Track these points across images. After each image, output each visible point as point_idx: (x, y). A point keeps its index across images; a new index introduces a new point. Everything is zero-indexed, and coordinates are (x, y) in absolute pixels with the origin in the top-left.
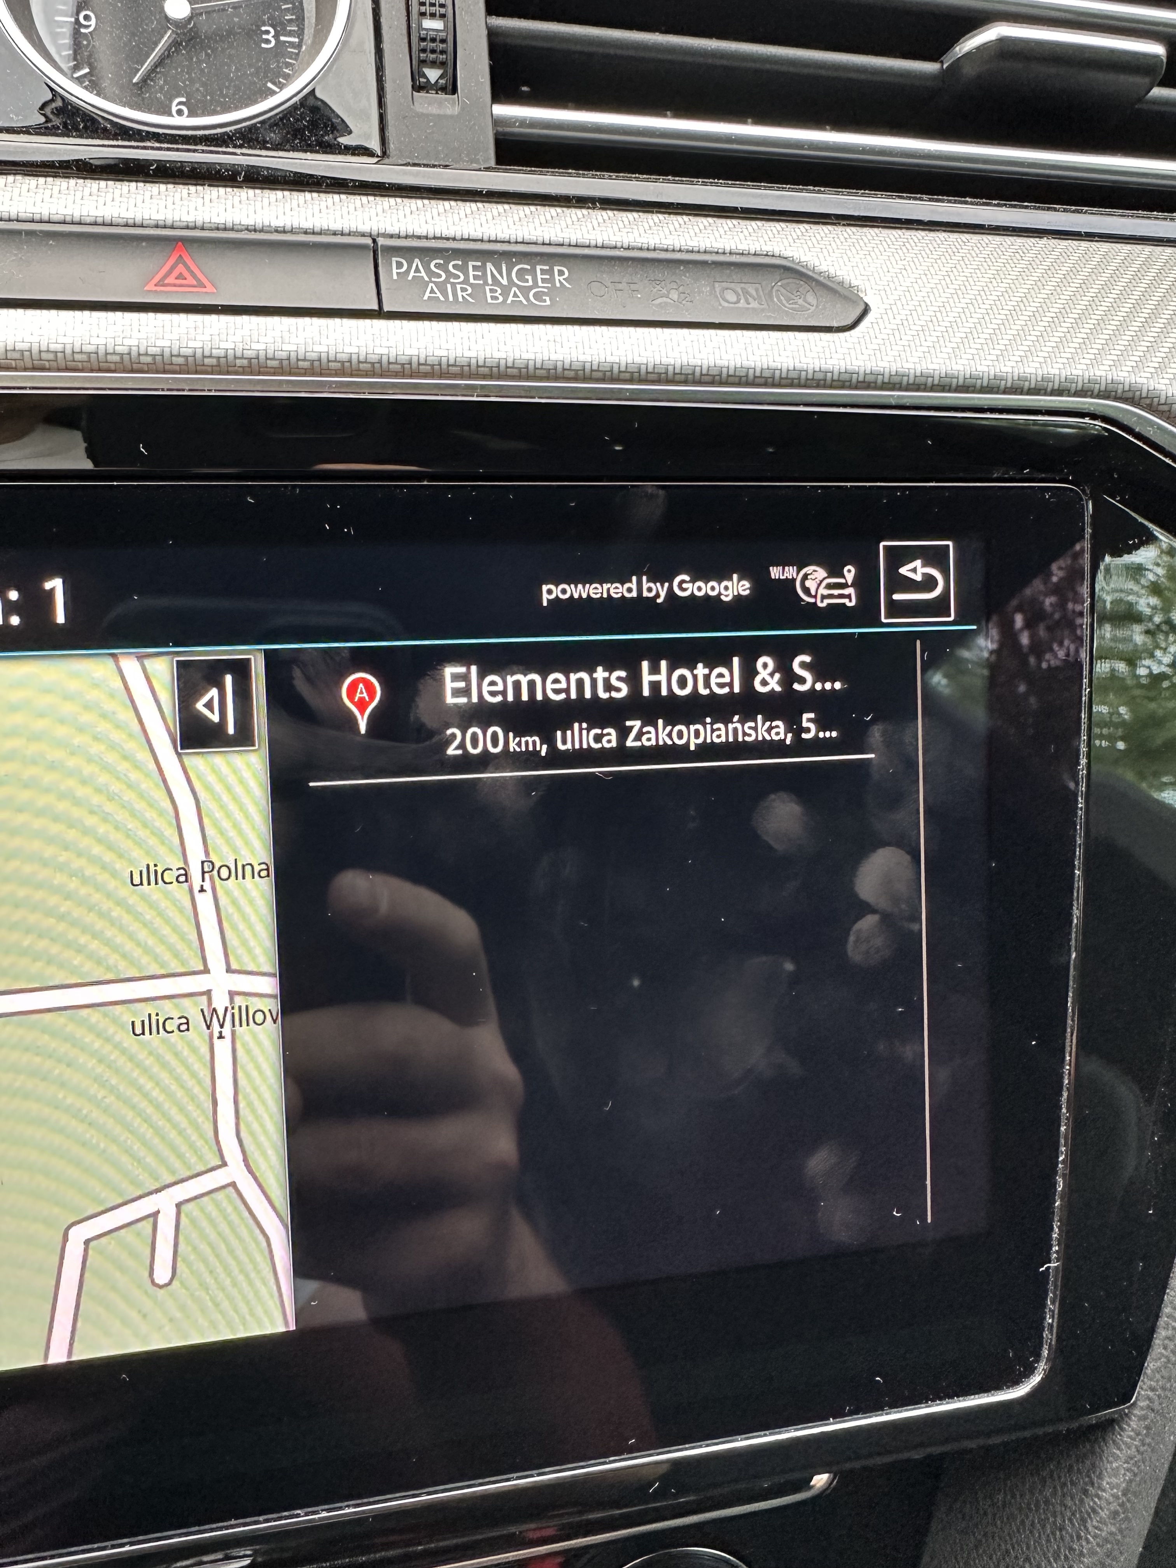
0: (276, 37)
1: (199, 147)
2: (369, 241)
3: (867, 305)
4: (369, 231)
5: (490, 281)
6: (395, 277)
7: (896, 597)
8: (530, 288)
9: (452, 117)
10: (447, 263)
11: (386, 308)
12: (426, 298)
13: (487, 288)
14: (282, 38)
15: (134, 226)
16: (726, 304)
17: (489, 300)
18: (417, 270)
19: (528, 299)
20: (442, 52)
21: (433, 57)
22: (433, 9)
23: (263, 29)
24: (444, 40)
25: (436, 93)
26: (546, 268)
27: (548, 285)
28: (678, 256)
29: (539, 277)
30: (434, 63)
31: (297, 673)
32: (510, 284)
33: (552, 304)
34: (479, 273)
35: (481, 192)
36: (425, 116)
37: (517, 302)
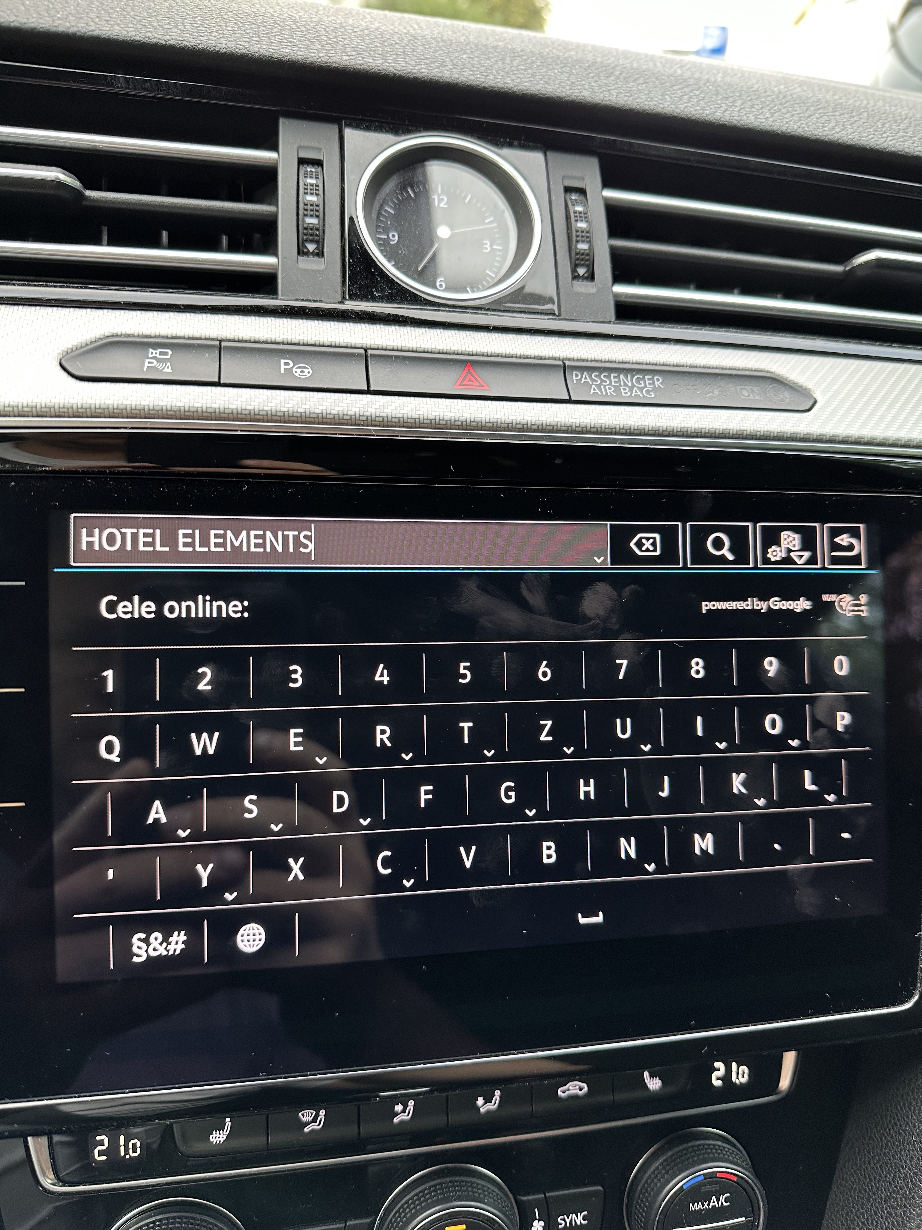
0: (491, 246)
1: (468, 311)
2: (560, 363)
3: (815, 399)
4: (558, 357)
5: (622, 384)
6: (575, 382)
7: (833, 554)
8: (643, 388)
9: (592, 294)
10: (600, 374)
11: (573, 399)
12: (591, 393)
13: (622, 388)
14: (494, 247)
16: (743, 397)
17: (623, 395)
18: (586, 378)
19: (643, 394)
20: (587, 260)
21: (582, 262)
22: (583, 239)
23: (484, 242)
24: (588, 255)
25: (583, 281)
26: (651, 377)
27: (652, 386)
28: (717, 371)
29: (647, 382)
30: (582, 265)
31: (523, 585)
32: (633, 386)
33: (655, 397)
34: (617, 380)
35: (612, 335)
36: (579, 294)
37: (637, 395)
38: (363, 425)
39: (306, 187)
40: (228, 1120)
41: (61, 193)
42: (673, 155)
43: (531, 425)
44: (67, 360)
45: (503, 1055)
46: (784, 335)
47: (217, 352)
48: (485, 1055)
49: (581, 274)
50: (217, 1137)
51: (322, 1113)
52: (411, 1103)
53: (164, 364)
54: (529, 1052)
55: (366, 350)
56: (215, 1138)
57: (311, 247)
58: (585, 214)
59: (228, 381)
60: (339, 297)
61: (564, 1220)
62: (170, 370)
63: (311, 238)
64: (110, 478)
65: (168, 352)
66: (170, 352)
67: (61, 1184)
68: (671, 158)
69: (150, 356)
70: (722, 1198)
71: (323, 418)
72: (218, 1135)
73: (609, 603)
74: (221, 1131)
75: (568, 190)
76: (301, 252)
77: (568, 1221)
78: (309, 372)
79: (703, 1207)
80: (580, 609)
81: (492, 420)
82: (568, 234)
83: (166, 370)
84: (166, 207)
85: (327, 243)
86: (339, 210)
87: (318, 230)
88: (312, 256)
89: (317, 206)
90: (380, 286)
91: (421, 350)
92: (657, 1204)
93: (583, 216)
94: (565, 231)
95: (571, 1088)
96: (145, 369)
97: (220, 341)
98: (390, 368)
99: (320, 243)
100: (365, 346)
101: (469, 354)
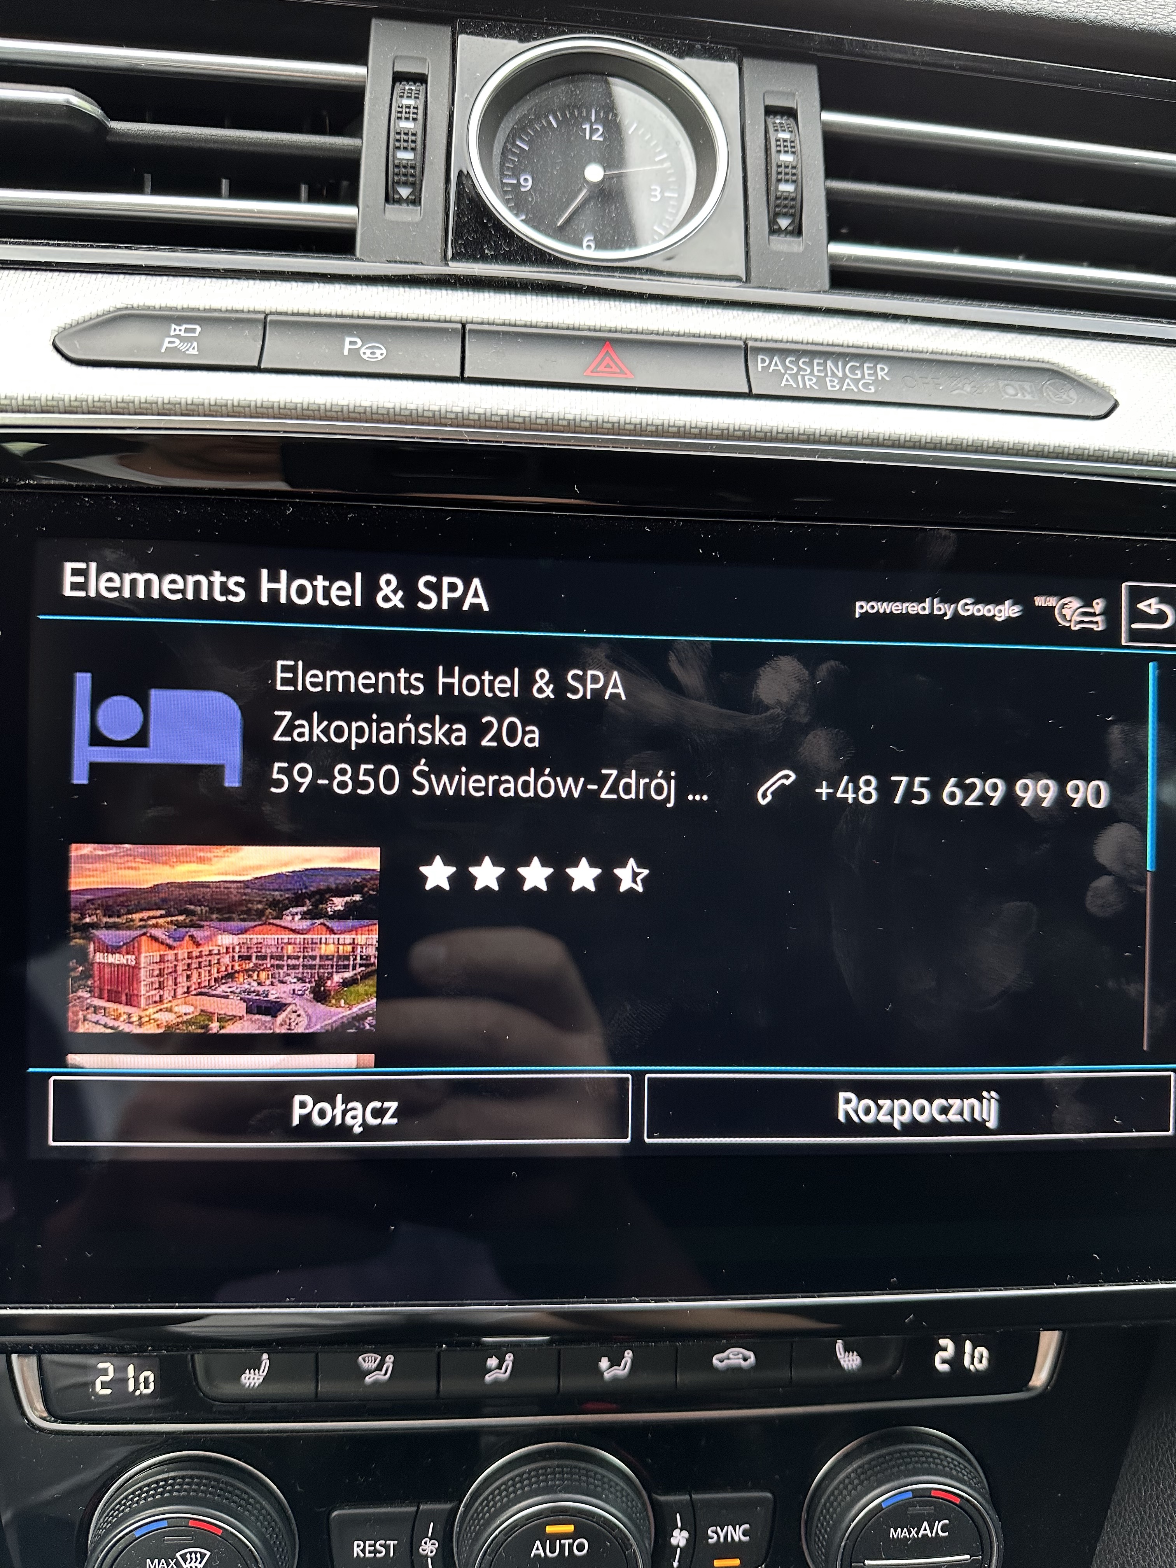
0: (662, 192)
1: (616, 274)
2: (741, 343)
3: (1116, 401)
4: (739, 336)
5: (829, 373)
6: (760, 369)
7: (1133, 626)
8: (860, 380)
9: (798, 254)
10: (798, 360)
11: (754, 392)
12: (783, 385)
13: (828, 379)
14: (667, 194)
15: (574, 329)
16: (1007, 396)
17: (829, 388)
18: (776, 364)
19: (858, 388)
20: (792, 207)
21: (785, 210)
22: (787, 177)
23: (653, 187)
24: (793, 199)
25: (786, 236)
26: (872, 365)
27: (873, 378)
28: (971, 360)
29: (866, 372)
30: (785, 215)
31: (672, 657)
32: (845, 376)
33: (875, 392)
34: (822, 368)
35: (821, 309)
36: (778, 254)
37: (850, 389)
38: (451, 426)
39: (400, 110)
40: (265, 1356)
41: (75, 123)
42: (927, 59)
43: (691, 427)
44: (60, 340)
45: (619, 1302)
46: (1078, 312)
47: (261, 328)
48: (595, 1299)
49: (783, 228)
50: (251, 1378)
51: (390, 1359)
52: (509, 1358)
53: (190, 344)
54: (656, 1301)
55: (464, 326)
56: (249, 1379)
57: (405, 192)
58: (793, 142)
59: (270, 366)
60: (439, 257)
61: (716, 1532)
62: (195, 352)
63: (404, 179)
64: (113, 496)
65: (195, 329)
66: (198, 329)
67: (53, 1419)
68: (924, 64)
69: (172, 333)
70: (938, 1526)
71: (395, 415)
72: (252, 1376)
73: (796, 686)
74: (257, 1371)
75: (770, 111)
76: (390, 198)
77: (722, 1535)
78: (382, 354)
79: (909, 1535)
80: (753, 693)
81: (634, 421)
82: (767, 170)
83: (191, 351)
84: (215, 141)
85: (425, 186)
86: (445, 141)
87: (413, 167)
88: (405, 205)
89: (414, 134)
90: (495, 242)
91: (543, 324)
92: (844, 1525)
93: (790, 147)
94: (763, 167)
95: (731, 1356)
96: (163, 351)
97: (267, 315)
98: (495, 348)
99: (416, 186)
100: (464, 320)
101: (610, 331)
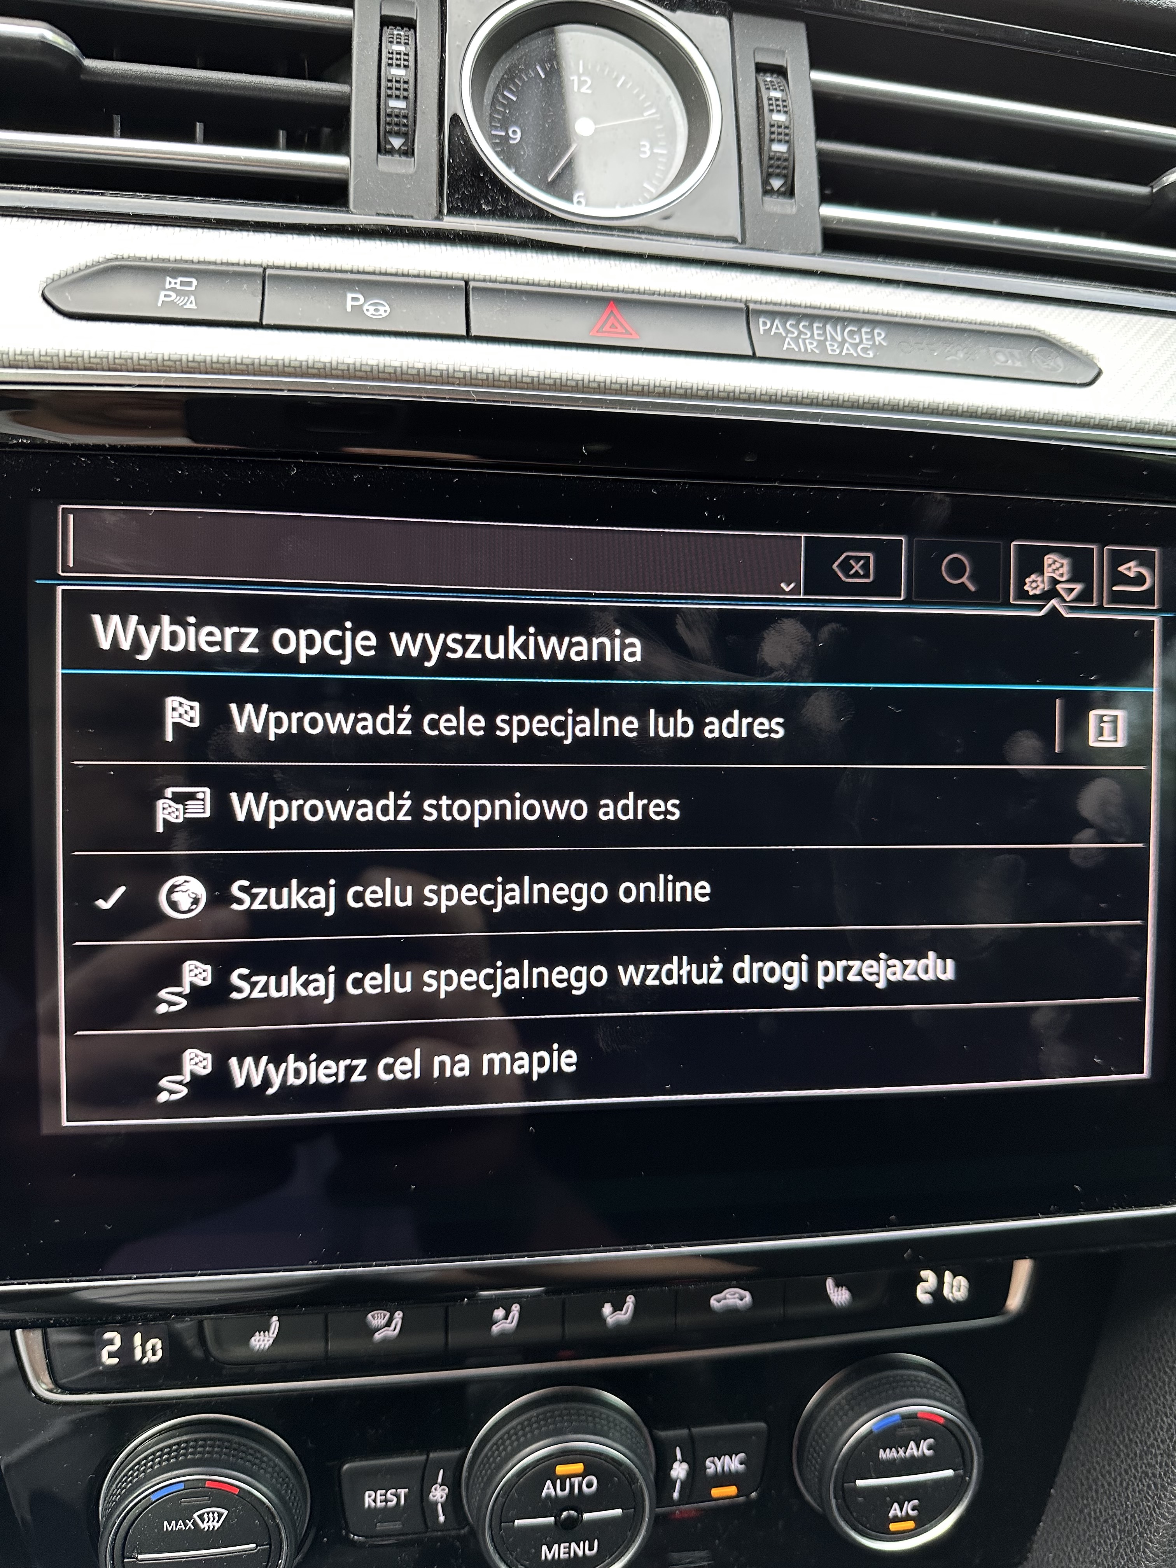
0: (651, 148)
1: (614, 233)
2: (742, 306)
3: (1100, 369)
4: (739, 298)
5: (829, 338)
6: (762, 332)
7: (1115, 588)
8: (857, 345)
9: (791, 216)
10: (798, 323)
11: (758, 355)
12: (785, 348)
13: (828, 343)
14: (656, 151)
15: (576, 288)
17: (830, 352)
18: (777, 328)
19: (857, 352)
20: (785, 168)
21: (778, 171)
22: (780, 137)
23: (642, 143)
24: (786, 160)
25: (778, 197)
26: (869, 330)
27: (871, 343)
28: (963, 326)
29: (864, 337)
30: (778, 175)
31: (679, 622)
32: (844, 341)
33: (874, 356)
34: (821, 332)
35: (816, 272)
36: (771, 215)
37: (849, 352)
38: (459, 385)
39: (391, 56)
40: (275, 1318)
41: (50, 59)
42: (912, 20)
43: (698, 390)
44: (51, 291)
45: (634, 1249)
46: (1060, 280)
47: (259, 282)
48: (611, 1248)
49: (776, 188)
50: (262, 1340)
51: (399, 1315)
52: (516, 1308)
53: (186, 298)
54: (669, 1247)
55: (467, 283)
56: (259, 1341)
57: (397, 142)
58: (784, 101)
59: (272, 323)
60: (434, 211)
61: (714, 1463)
62: (193, 306)
63: (396, 128)
64: (110, 455)
65: (191, 282)
66: (195, 282)
67: (60, 1390)
68: (911, 25)
69: (167, 286)
70: (924, 1445)
71: (402, 374)
72: (262, 1338)
73: (799, 648)
74: (267, 1332)
75: (761, 68)
76: (383, 149)
77: (719, 1464)
78: (385, 311)
79: (898, 1454)
80: (758, 656)
81: (641, 382)
82: (759, 130)
83: (188, 306)
84: (196, 83)
85: (418, 137)
86: (436, 90)
87: (405, 117)
88: (398, 156)
89: (406, 82)
90: (492, 197)
91: (545, 283)
92: (837, 1449)
93: (782, 106)
94: (756, 126)
95: (728, 1296)
96: (160, 304)
97: (265, 269)
98: (500, 307)
99: (409, 136)
100: (466, 277)
101: (612, 291)
